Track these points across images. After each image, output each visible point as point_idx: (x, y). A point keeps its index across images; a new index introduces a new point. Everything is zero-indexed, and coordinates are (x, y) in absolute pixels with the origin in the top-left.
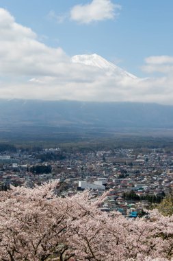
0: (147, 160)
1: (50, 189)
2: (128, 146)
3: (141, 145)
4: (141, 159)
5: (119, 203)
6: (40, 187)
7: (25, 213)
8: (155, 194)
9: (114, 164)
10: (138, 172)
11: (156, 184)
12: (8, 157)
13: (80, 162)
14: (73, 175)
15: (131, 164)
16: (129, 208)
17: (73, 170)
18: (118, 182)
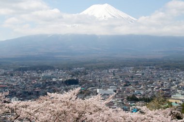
0: (143, 74)
1: (74, 94)
2: (130, 65)
3: (139, 64)
4: (139, 73)
5: (125, 103)
6: (68, 93)
7: (56, 110)
8: (149, 97)
9: (121, 77)
10: (137, 82)
11: (150, 90)
12: (49, 74)
13: (98, 76)
14: (94, 85)
15: (132, 77)
16: (131, 106)
17: (93, 82)
18: (124, 89)
